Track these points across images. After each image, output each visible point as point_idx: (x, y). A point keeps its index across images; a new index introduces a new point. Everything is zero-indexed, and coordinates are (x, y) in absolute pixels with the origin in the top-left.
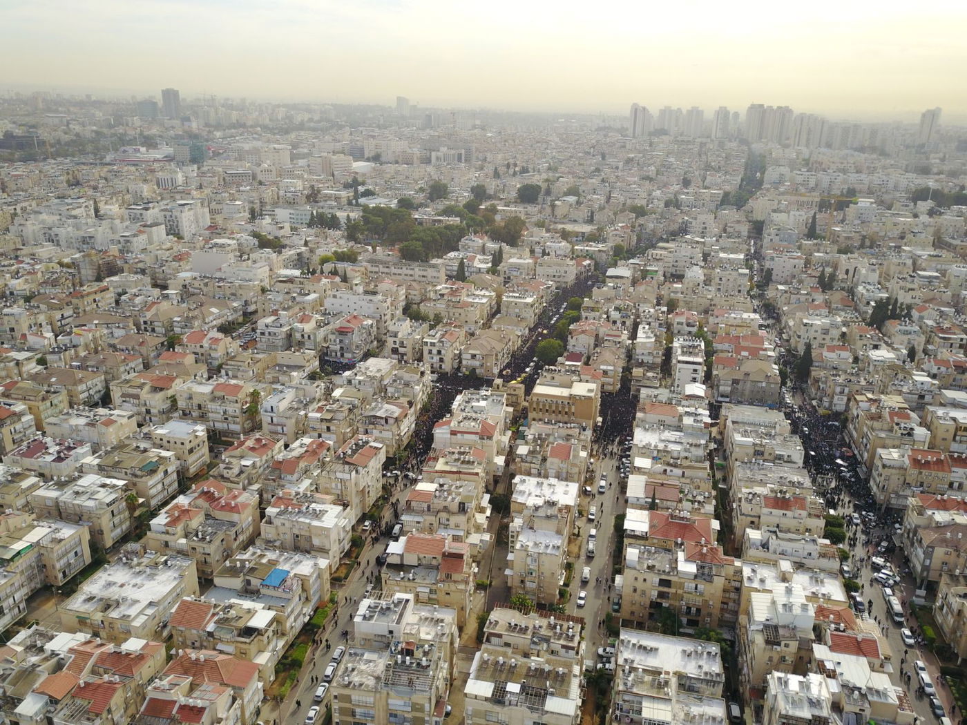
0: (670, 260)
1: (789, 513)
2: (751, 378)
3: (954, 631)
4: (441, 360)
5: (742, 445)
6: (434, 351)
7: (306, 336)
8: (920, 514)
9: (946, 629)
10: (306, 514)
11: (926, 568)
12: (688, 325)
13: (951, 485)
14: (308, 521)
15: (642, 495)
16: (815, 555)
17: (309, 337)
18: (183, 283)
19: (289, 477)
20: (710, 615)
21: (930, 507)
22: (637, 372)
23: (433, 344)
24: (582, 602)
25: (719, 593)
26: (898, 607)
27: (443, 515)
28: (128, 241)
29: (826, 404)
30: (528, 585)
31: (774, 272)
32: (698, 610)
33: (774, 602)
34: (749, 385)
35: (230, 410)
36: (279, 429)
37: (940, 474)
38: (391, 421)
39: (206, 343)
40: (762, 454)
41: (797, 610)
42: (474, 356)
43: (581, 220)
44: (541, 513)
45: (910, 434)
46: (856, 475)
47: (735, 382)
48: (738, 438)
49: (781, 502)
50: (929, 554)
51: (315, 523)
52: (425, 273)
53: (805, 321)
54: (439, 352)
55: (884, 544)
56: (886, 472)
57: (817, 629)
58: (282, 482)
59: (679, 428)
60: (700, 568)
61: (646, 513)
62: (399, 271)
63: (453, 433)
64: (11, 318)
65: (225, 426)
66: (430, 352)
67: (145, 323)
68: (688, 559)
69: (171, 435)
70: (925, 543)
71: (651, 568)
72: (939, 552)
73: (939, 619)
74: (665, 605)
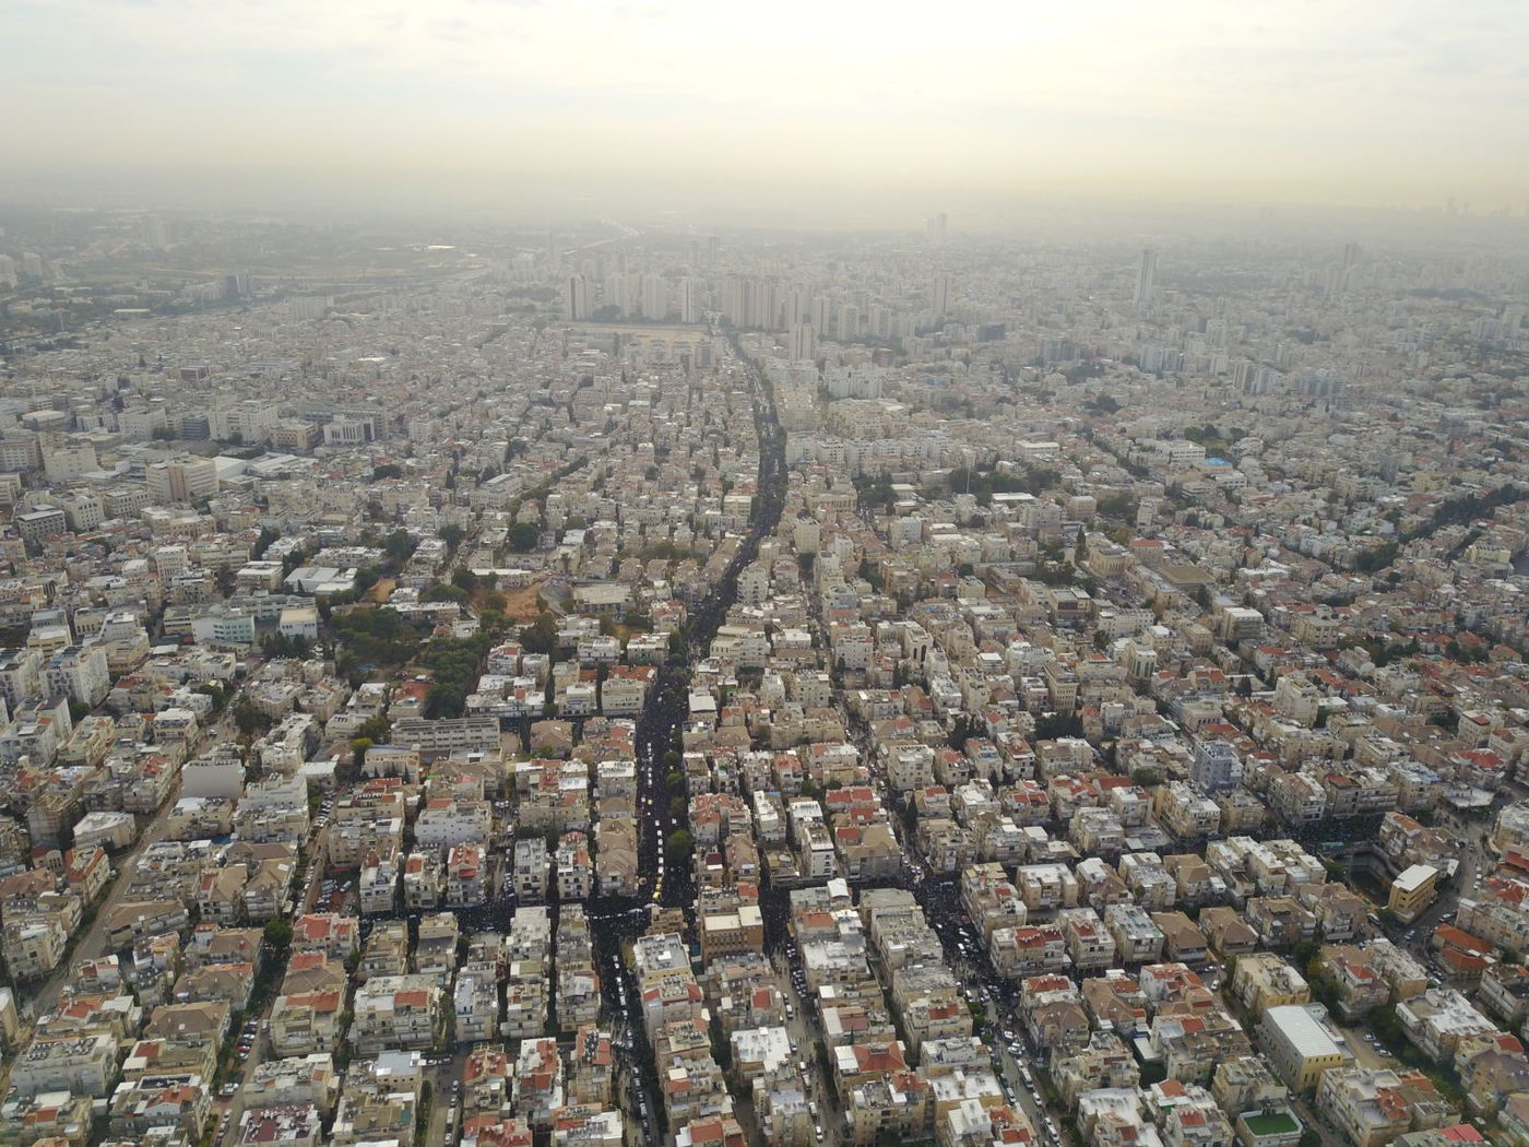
0: (738, 653)
1: (948, 1021)
2: (878, 854)
3: (1064, 1090)
4: (579, 887)
5: (896, 953)
6: (571, 880)
7: (422, 888)
8: (1033, 997)
9: (1060, 1089)
10: (592, 1131)
11: (1041, 1040)
12: (795, 776)
13: (1046, 955)
14: (599, 1136)
15: (841, 1031)
16: (974, 1056)
17: (426, 888)
18: (191, 817)
19: (544, 1091)
20: (917, 1126)
21: (1038, 991)
22: (772, 858)
23: (569, 874)
24: (820, 1137)
25: (922, 1110)
26: (1028, 1077)
27: (703, 1097)
28: (33, 741)
29: (939, 866)
30: (786, 1139)
31: (846, 658)
32: (909, 1126)
33: (964, 1116)
34: (875, 861)
35: (420, 1020)
36: (477, 1027)
37: (1039, 949)
38: (589, 996)
39: (333, 935)
40: (911, 956)
41: (981, 1122)
42: (614, 878)
43: (603, 576)
44: (781, 1077)
45: (1013, 911)
46: (977, 946)
47: (863, 860)
48: (893, 947)
49: (941, 1014)
50: (1042, 1030)
51: (606, 1137)
52: (479, 734)
53: (902, 759)
54: (576, 880)
55: (1010, 1016)
56: (1002, 953)
57: (994, 1130)
58: (539, 1098)
59: (836, 937)
60: (907, 1096)
61: (849, 1047)
62: (446, 736)
63: (666, 1004)
64: (33, 942)
65: (413, 1036)
66: (567, 881)
67: (206, 905)
68: (899, 1091)
69: (394, 1075)
70: (1039, 1023)
71: (873, 1104)
72: (1048, 1028)
73: (1055, 1081)
74: (887, 1127)
